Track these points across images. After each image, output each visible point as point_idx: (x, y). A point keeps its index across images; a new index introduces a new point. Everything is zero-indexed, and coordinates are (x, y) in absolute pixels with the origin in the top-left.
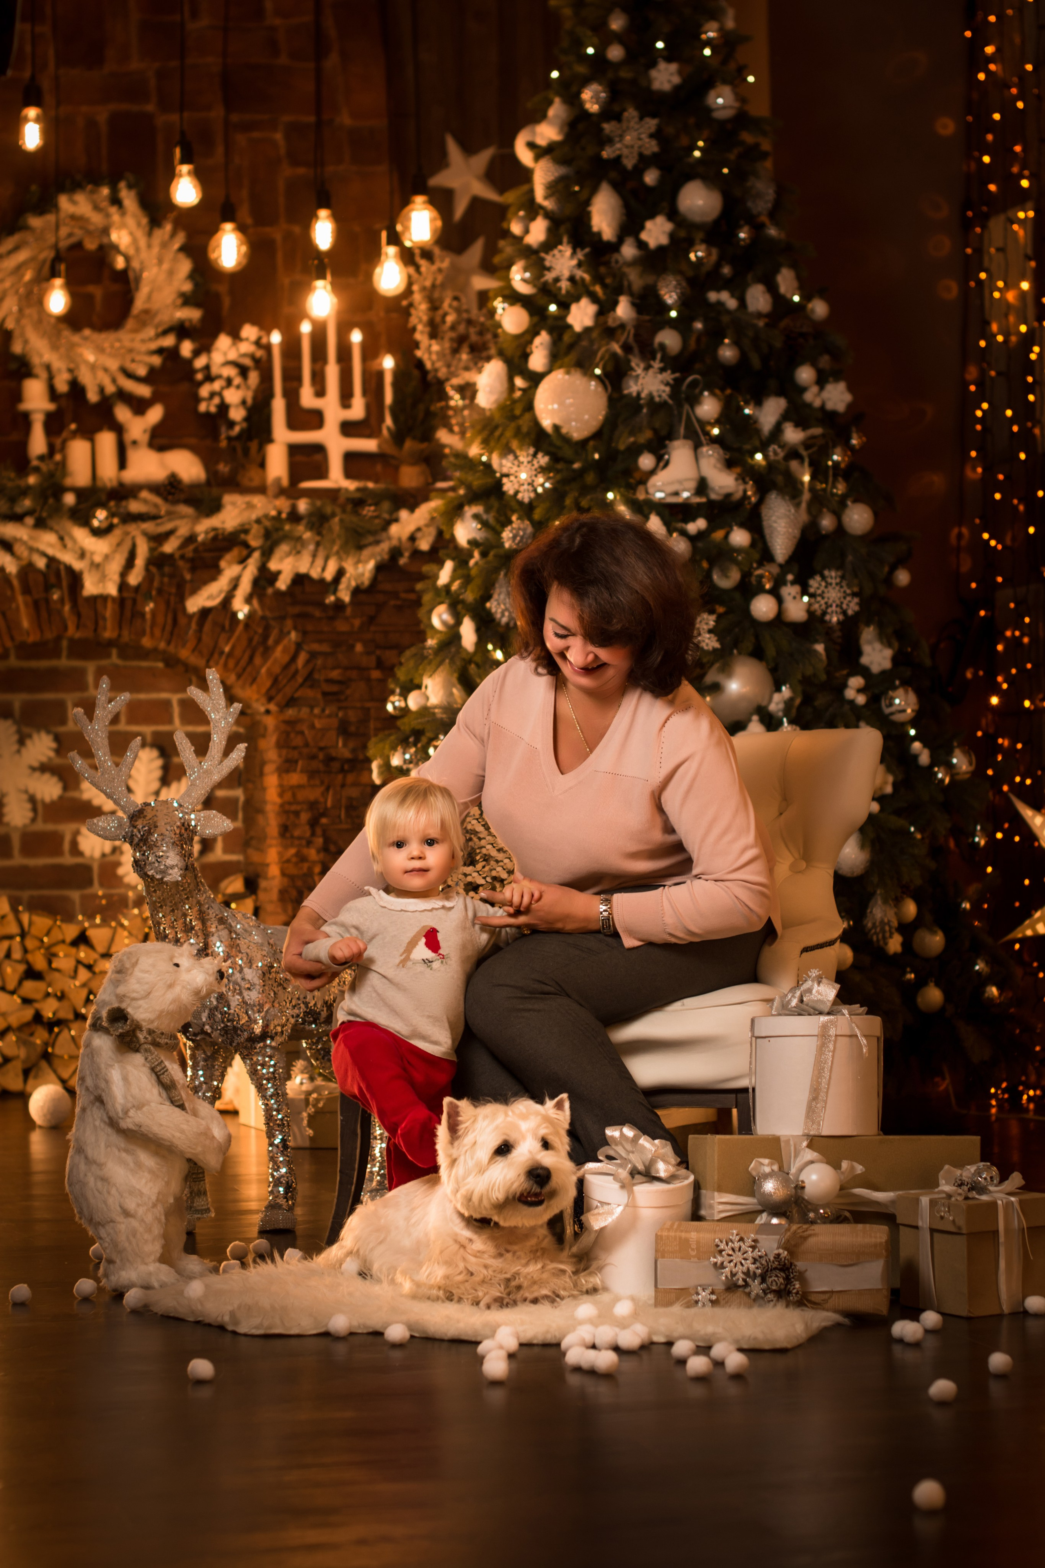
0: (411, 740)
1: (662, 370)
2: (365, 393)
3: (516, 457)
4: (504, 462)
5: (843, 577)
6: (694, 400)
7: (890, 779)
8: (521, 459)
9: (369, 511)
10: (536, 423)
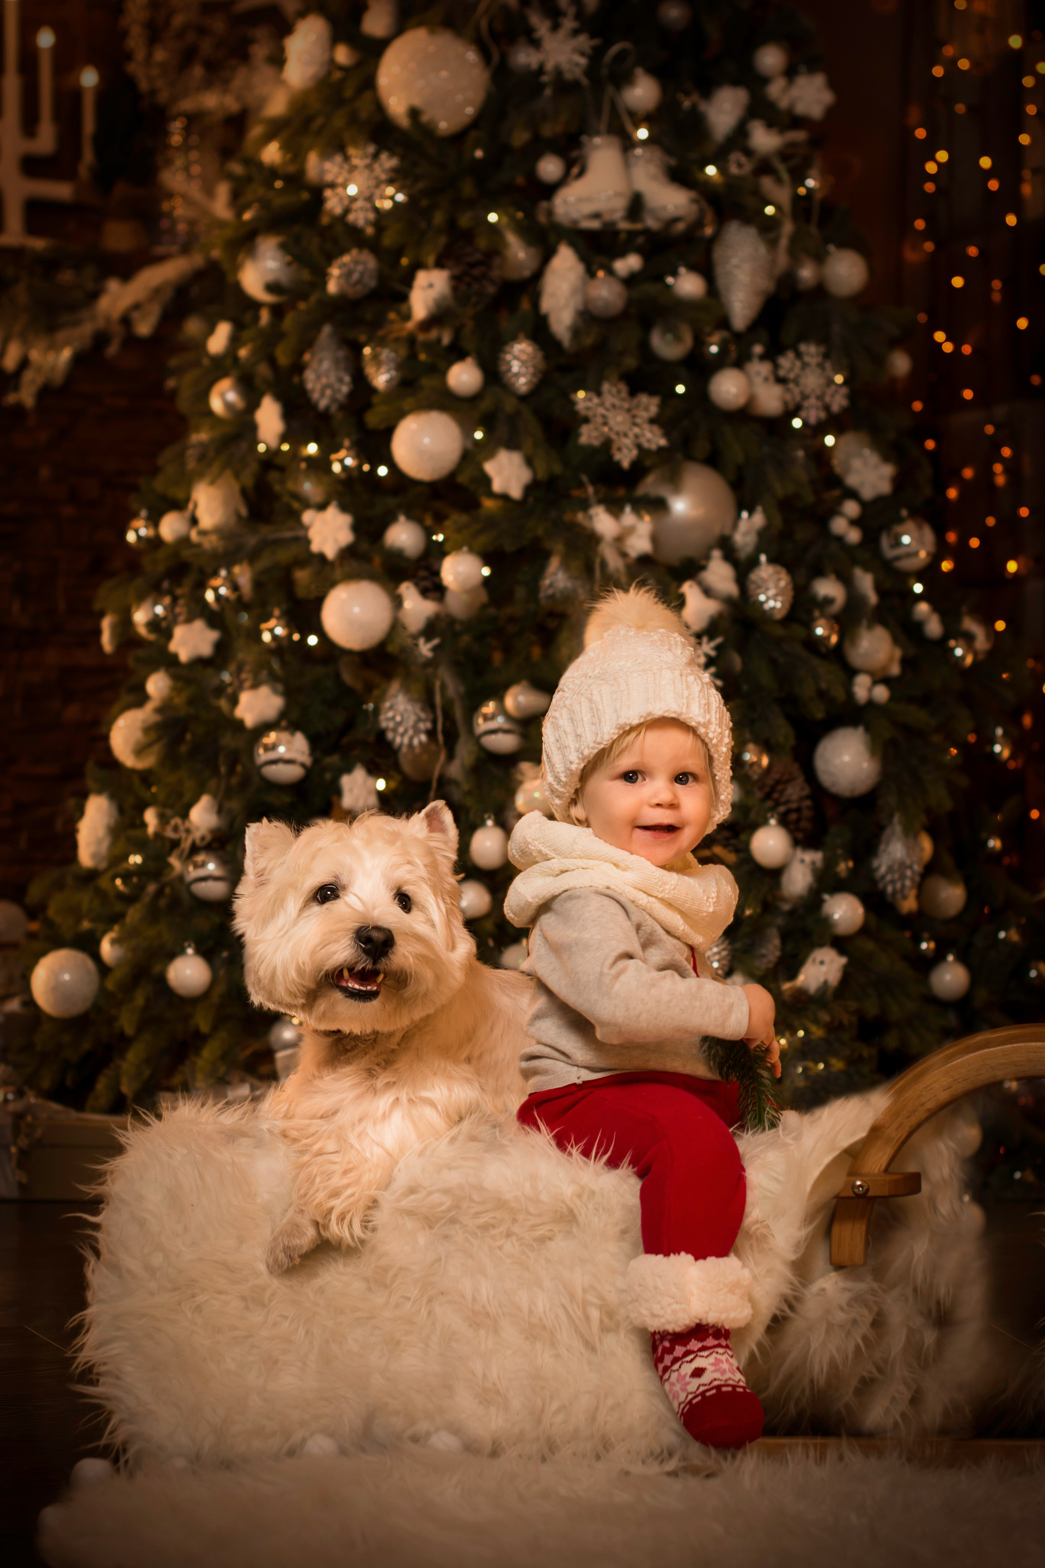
0: (166, 585)
1: (575, 33)
2: (57, 117)
3: (347, 159)
4: (328, 165)
5: (826, 356)
6: (623, 79)
7: (898, 653)
8: (356, 161)
9: (66, 276)
10: (379, 107)
